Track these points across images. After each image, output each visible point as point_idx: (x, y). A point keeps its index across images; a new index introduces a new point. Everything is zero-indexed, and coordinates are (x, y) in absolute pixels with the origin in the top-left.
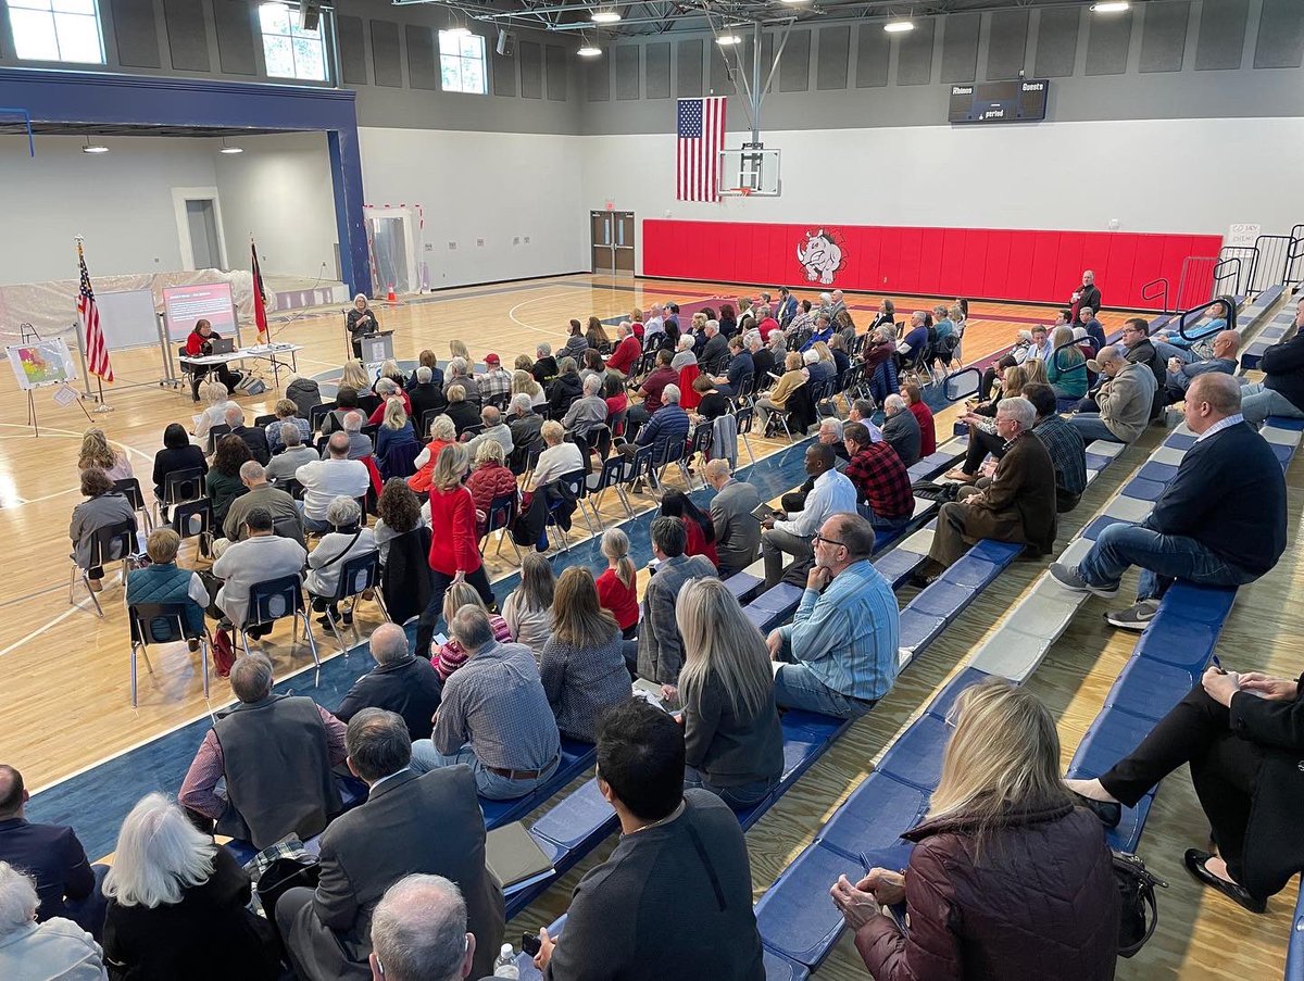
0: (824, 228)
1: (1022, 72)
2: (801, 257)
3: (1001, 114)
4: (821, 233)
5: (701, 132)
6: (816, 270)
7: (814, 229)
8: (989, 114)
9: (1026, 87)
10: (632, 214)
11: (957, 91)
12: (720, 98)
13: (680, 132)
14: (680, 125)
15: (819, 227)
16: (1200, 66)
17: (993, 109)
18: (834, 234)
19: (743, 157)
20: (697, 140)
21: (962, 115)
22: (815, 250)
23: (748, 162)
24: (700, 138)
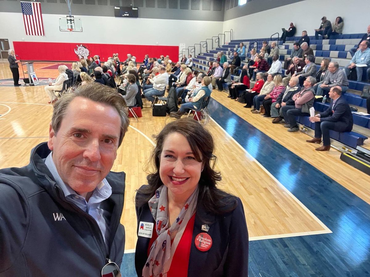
0: (82, 44)
1: (131, 5)
2: (76, 53)
3: (128, 15)
4: (81, 45)
5: (32, 13)
6: (82, 56)
7: (79, 45)
8: (125, 15)
9: (133, 9)
10: (7, 39)
11: (116, 8)
12: (38, 3)
13: (23, 13)
14: (23, 11)
15: (81, 44)
16: (170, 7)
17: (126, 14)
18: (85, 46)
19: (67, 20)
20: (31, 16)
21: (118, 14)
22: (81, 50)
23: (69, 21)
24: (32, 15)
